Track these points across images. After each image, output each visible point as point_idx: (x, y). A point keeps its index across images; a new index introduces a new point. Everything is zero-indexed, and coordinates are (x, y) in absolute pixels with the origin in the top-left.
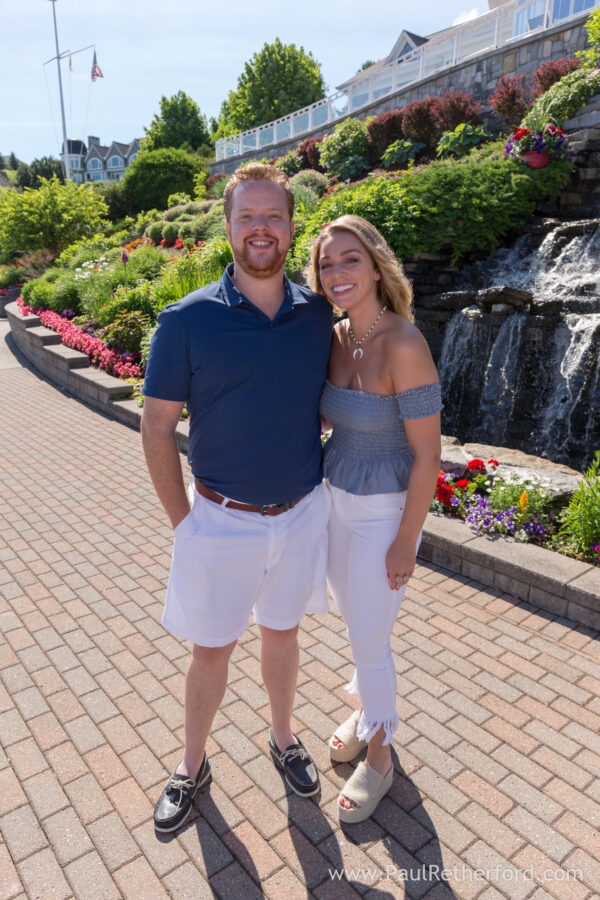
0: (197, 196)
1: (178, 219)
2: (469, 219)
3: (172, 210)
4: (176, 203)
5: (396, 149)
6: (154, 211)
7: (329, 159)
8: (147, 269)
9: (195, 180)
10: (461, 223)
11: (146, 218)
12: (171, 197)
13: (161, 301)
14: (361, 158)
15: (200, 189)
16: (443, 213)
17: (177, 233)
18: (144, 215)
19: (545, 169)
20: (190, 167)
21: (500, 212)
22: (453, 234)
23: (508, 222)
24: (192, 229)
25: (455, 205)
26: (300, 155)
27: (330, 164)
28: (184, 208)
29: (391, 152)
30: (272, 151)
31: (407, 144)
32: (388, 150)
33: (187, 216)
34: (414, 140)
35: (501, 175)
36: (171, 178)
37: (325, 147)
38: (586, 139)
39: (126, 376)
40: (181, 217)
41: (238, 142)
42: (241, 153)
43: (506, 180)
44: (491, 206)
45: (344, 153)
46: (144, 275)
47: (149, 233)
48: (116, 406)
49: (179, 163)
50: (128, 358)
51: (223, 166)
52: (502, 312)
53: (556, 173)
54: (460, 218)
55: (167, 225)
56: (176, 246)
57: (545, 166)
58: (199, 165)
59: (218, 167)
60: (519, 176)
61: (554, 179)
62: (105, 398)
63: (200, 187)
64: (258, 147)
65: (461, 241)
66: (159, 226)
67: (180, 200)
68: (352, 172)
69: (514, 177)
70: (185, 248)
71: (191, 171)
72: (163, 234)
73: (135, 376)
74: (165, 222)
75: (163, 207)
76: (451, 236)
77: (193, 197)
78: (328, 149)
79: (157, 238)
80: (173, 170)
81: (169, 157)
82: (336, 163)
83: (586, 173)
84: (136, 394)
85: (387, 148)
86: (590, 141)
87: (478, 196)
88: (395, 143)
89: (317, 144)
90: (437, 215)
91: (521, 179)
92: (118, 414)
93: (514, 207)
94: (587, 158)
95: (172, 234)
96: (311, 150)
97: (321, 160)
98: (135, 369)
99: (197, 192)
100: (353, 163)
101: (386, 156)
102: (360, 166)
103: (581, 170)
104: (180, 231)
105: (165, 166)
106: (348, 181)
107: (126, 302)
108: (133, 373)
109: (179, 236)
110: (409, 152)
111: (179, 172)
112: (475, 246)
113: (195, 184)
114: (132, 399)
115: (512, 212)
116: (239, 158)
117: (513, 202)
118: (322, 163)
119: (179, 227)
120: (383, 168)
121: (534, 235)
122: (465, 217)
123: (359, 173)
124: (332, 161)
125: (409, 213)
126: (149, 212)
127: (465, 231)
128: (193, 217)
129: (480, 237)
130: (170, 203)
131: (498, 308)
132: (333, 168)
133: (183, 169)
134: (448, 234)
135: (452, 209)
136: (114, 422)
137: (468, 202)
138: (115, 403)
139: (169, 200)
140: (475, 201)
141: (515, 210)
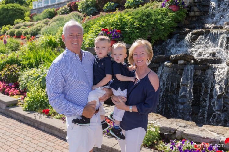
0: (26, 21)
1: (20, 28)
2: (157, 28)
3: (17, 25)
4: (18, 23)
5: (108, 5)
6: (9, 25)
7: (82, 8)
8: (11, 47)
9: (25, 15)
10: (154, 29)
11: (6, 28)
12: (16, 20)
13: (24, 60)
14: (94, 8)
15: (27, 18)
16: (147, 26)
17: (21, 33)
18: (5, 27)
19: (178, 11)
20: (22, 10)
21: (167, 26)
22: (151, 34)
23: (170, 29)
24: (28, 32)
25: (152, 23)
26: (69, 7)
27: (83, 10)
28: (22, 24)
29: (106, 6)
30: (55, 6)
31: (113, 4)
32: (105, 6)
33: (24, 27)
34: (114, 3)
35: (164, 13)
36: (15, 14)
37: (80, 4)
38: (189, 2)
39: (13, 95)
40: (22, 27)
41: (42, 3)
42: (43, 6)
43: (166, 15)
44: (165, 23)
45: (88, 6)
46: (11, 49)
47: (9, 33)
48: (11, 111)
49: (18, 9)
50: (13, 86)
51: (36, 11)
52: (183, 63)
53: (182, 13)
54: (153, 28)
55: (17, 31)
56: (21, 38)
57: (178, 10)
58: (26, 10)
59: (34, 11)
60: (171, 13)
61: (182, 15)
62: (4, 107)
63: (27, 17)
64: (49, 4)
65: (155, 36)
66: (13, 31)
67: (19, 22)
68: (92, 13)
69: (169, 14)
70: (26, 39)
71: (23, 12)
72: (15, 33)
73: (17, 95)
74: (15, 29)
75: (12, 24)
76: (151, 35)
77: (25, 21)
78: (82, 5)
79: (12, 35)
80: (16, 11)
81: (14, 7)
82: (85, 10)
83: (191, 13)
84: (19, 103)
85: (105, 5)
86: (190, 3)
87: (159, 20)
88: (108, 3)
89: (77, 3)
90: (145, 26)
91: (173, 14)
92: (12, 115)
93: (171, 24)
94: (190, 8)
95: (19, 34)
96: (73, 5)
97: (78, 9)
98: (16, 91)
99: (26, 19)
100: (92, 10)
101: (105, 7)
102: (94, 11)
103: (189, 12)
104: (23, 33)
105: (12, 9)
106: (91, 15)
107: (8, 61)
108: (16, 93)
109: (23, 34)
110: (113, 6)
111: (18, 12)
112: (160, 38)
113: (25, 16)
114: (18, 106)
115: (171, 26)
116: (42, 8)
117: (170, 22)
118: (79, 9)
119: (22, 31)
120: (103, 11)
121: (181, 34)
122: (155, 27)
123: (94, 13)
124: (83, 9)
125: (134, 25)
126: (7, 26)
127: (156, 32)
128: (27, 28)
129: (162, 35)
130: (15, 23)
131: (181, 62)
132: (84, 11)
133: (20, 11)
134: (149, 34)
135: (150, 24)
136: (10, 119)
137: (156, 22)
138: (10, 109)
139: (15, 22)
140: (159, 21)
141: (172, 25)
